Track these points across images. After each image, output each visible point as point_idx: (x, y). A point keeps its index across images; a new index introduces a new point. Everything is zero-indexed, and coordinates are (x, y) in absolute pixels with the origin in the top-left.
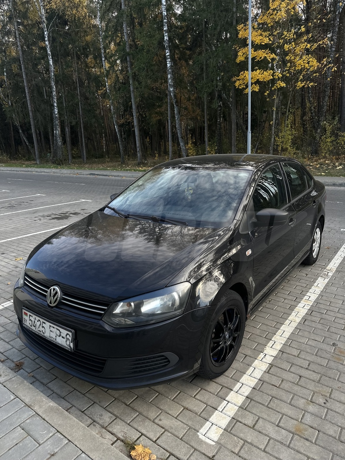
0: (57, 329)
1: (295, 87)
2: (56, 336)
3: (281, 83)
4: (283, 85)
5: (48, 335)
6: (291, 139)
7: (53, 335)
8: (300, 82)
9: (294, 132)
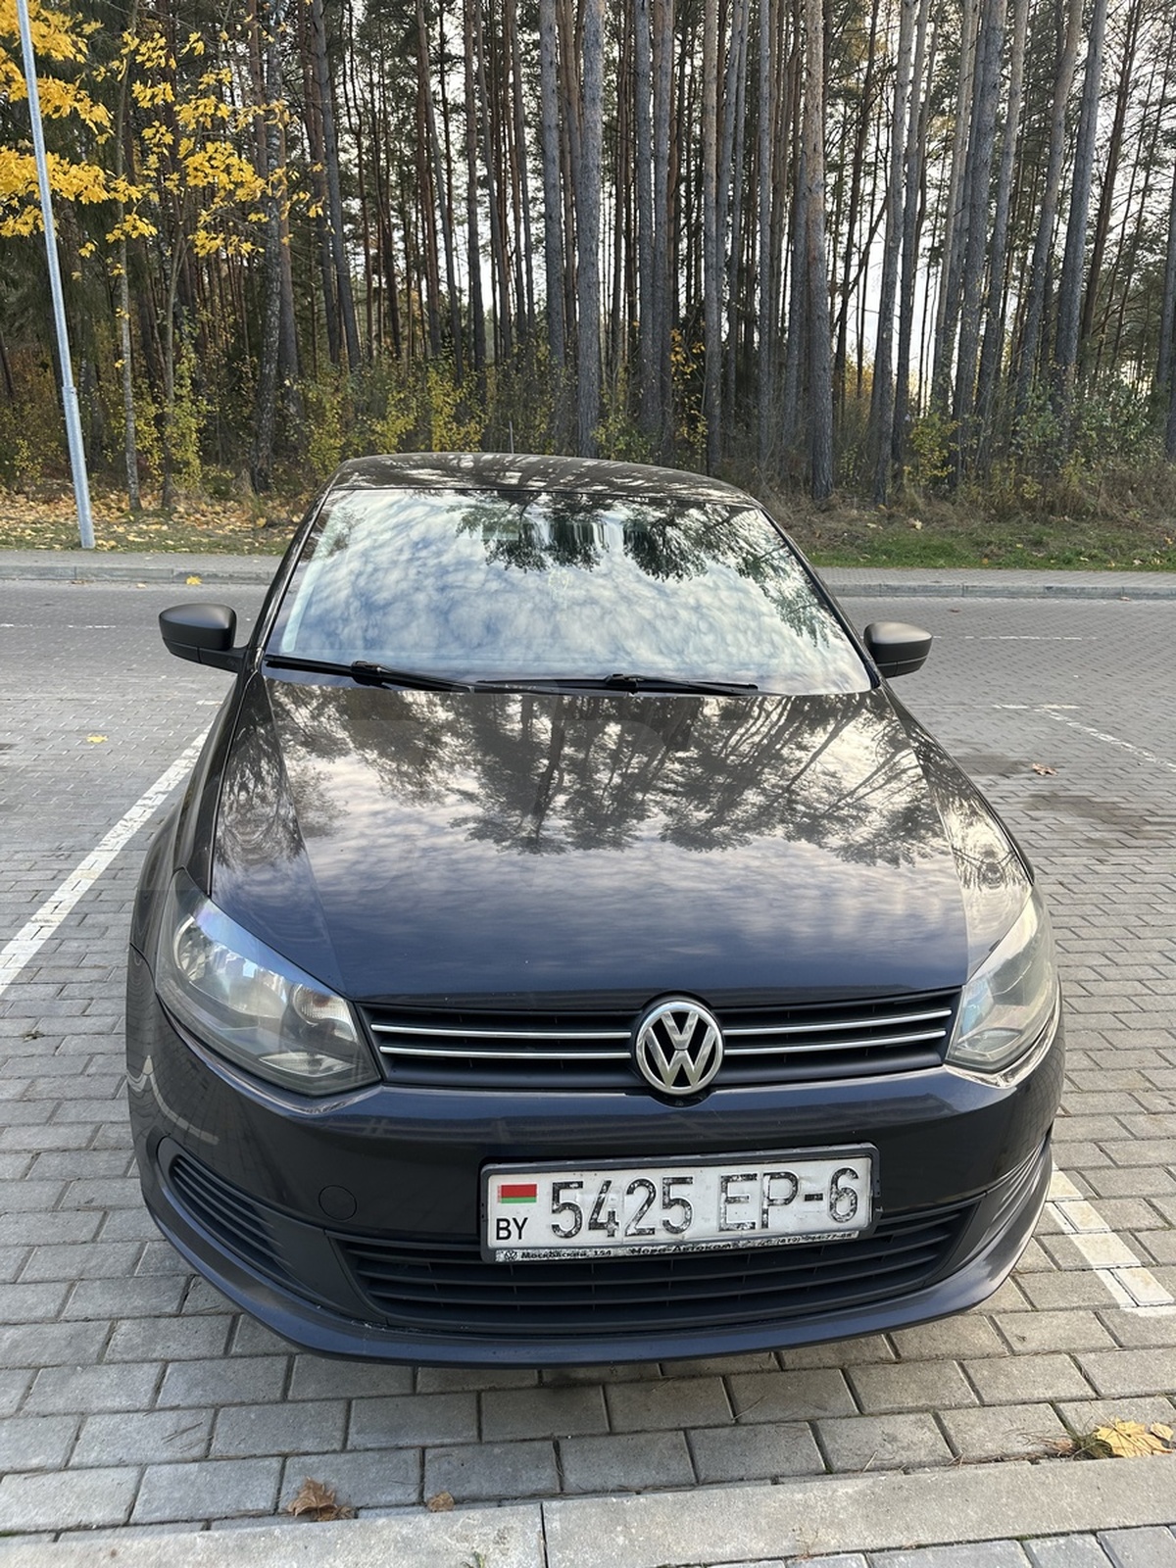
0: (773, 1176)
1: (190, 249)
2: (765, 1212)
3: (139, 223)
4: (147, 229)
5: (714, 1224)
6: (199, 431)
7: (746, 1214)
8: (202, 234)
9: (204, 406)
